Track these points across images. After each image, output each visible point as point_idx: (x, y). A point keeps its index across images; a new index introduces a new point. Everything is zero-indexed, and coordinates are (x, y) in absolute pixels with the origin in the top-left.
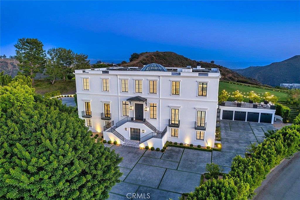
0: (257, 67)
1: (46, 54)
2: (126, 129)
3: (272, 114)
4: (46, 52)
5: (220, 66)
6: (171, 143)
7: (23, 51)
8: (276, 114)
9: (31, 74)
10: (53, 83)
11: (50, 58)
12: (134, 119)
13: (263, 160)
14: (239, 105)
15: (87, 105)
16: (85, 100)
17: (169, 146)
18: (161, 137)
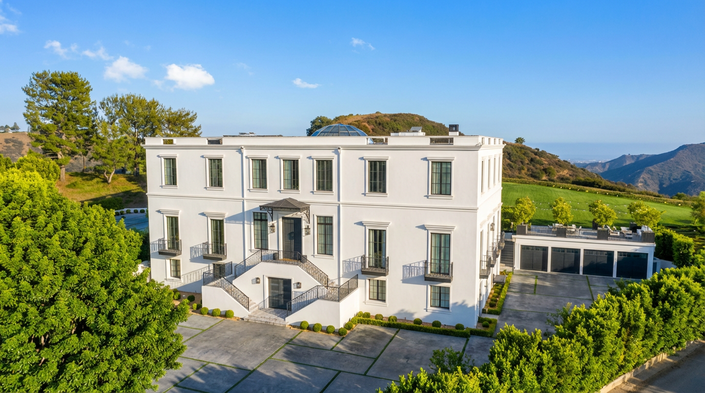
0: (641, 156)
1: (98, 110)
2: (258, 280)
3: (647, 254)
4: (98, 105)
5: (540, 150)
6: (368, 315)
7: (44, 103)
8: (656, 255)
9: (59, 157)
10: (110, 181)
11: (107, 120)
12: (281, 257)
13: (578, 341)
14: (561, 233)
15: (174, 222)
16: (167, 212)
17: (361, 322)
18: (339, 299)
